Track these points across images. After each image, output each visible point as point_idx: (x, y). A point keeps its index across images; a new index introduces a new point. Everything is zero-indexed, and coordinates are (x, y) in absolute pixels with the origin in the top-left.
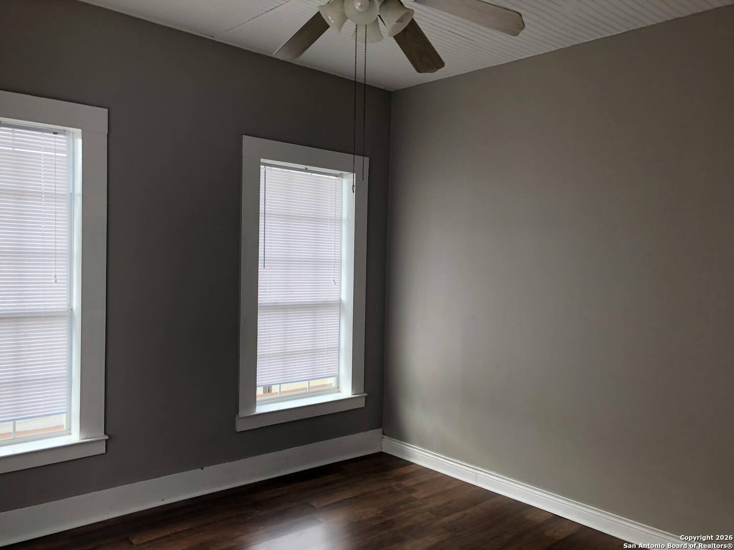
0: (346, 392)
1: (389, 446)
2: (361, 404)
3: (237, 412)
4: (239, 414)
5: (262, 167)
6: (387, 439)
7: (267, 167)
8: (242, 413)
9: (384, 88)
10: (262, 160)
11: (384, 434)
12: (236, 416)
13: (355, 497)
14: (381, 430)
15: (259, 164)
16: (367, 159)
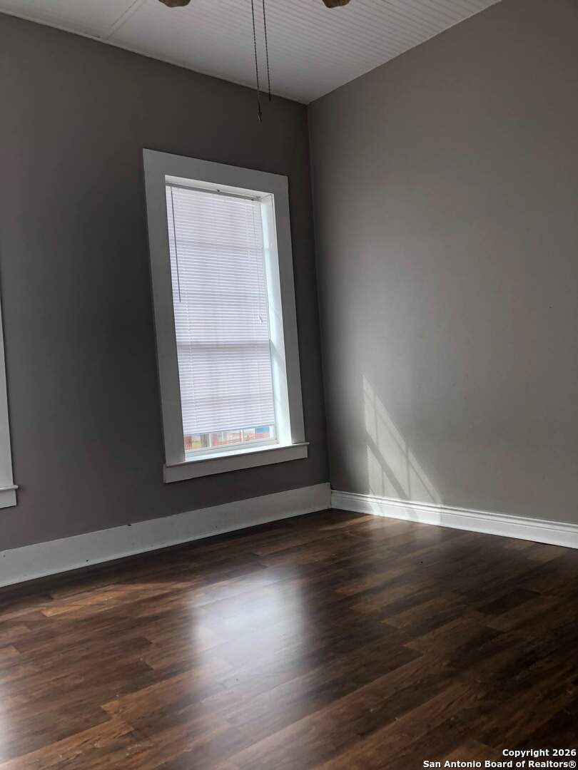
0: (285, 439)
1: (339, 500)
2: (303, 454)
3: (165, 462)
4: (167, 463)
5: (168, 188)
6: (336, 494)
7: (173, 188)
8: (170, 462)
9: (297, 100)
10: (168, 178)
11: (332, 489)
12: (162, 466)
13: (305, 545)
14: (329, 484)
15: (164, 184)
16: (286, 178)
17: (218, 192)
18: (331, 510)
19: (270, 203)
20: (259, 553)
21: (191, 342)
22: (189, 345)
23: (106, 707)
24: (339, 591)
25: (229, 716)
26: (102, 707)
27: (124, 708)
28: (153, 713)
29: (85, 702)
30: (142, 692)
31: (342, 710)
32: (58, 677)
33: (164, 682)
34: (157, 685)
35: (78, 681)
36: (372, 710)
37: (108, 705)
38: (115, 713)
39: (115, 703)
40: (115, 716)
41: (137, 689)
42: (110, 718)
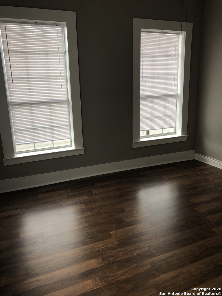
0: (179, 134)
1: (197, 157)
2: (186, 139)
3: (133, 141)
5: (141, 33)
7: (144, 33)
10: (142, 29)
11: (196, 152)
12: (132, 143)
13: (181, 176)
14: (195, 150)
15: (140, 31)
16: (192, 24)
17: (162, 33)
18: (194, 160)
19: (184, 35)
20: (164, 178)
21: (146, 96)
22: (144, 97)
23: (111, 233)
24: (192, 200)
25: (149, 245)
26: (110, 233)
27: (116, 235)
28: (125, 238)
29: (105, 230)
30: (122, 230)
31: (186, 251)
32: (97, 218)
33: (128, 227)
34: (126, 228)
35: (103, 221)
36: (196, 254)
37: (112, 232)
38: (114, 236)
39: (114, 232)
40: (114, 237)
41: (121, 228)
42: (112, 237)
